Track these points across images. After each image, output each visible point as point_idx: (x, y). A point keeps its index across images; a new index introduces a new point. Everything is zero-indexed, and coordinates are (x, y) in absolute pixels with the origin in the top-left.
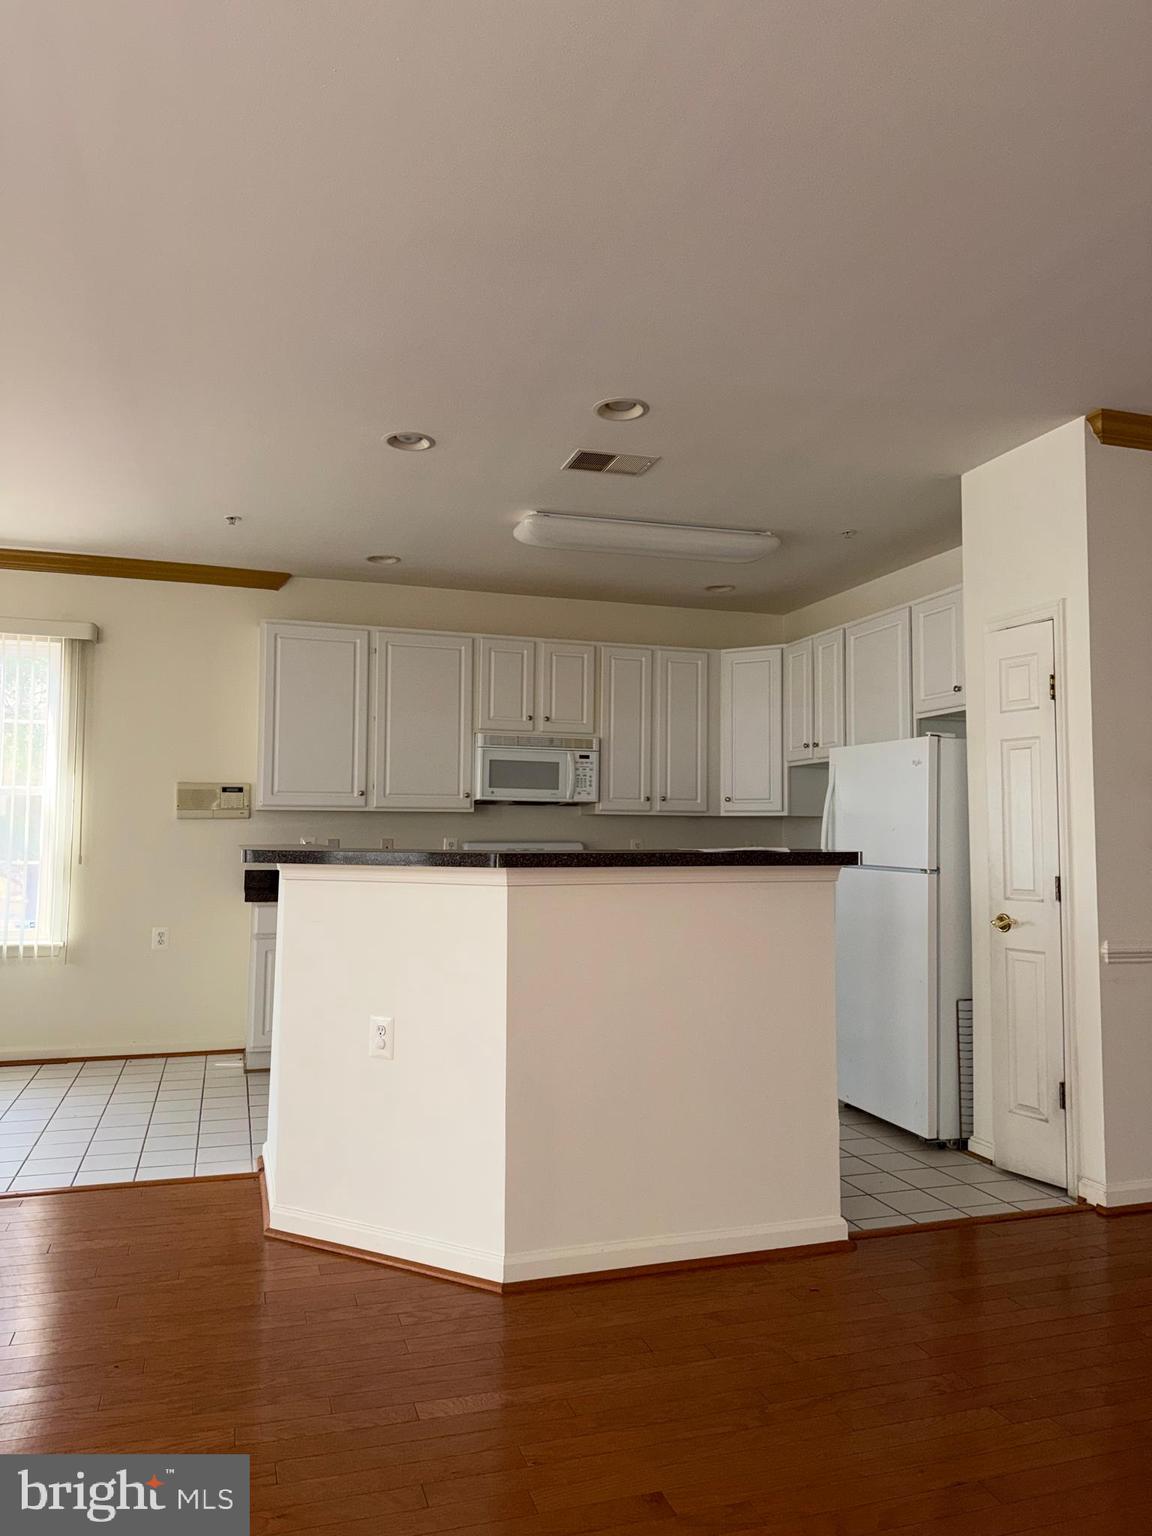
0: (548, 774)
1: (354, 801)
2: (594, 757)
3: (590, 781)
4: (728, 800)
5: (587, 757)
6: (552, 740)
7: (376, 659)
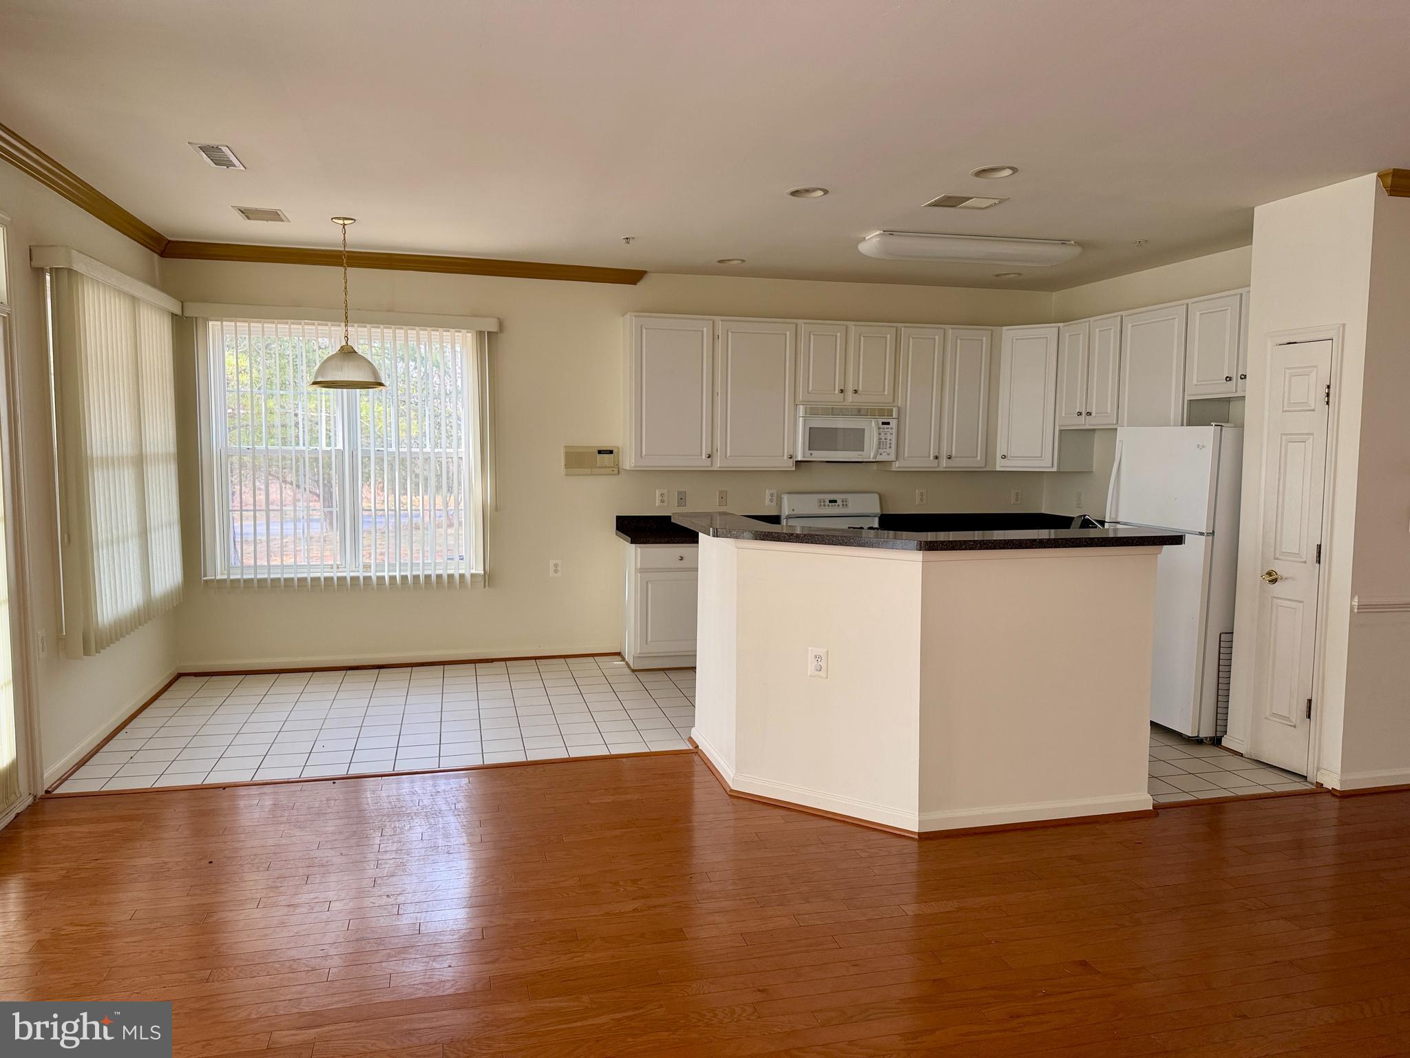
0: (856, 438)
1: (703, 463)
2: (893, 423)
3: (890, 444)
4: (1004, 457)
5: (888, 423)
6: (859, 410)
7: (719, 344)
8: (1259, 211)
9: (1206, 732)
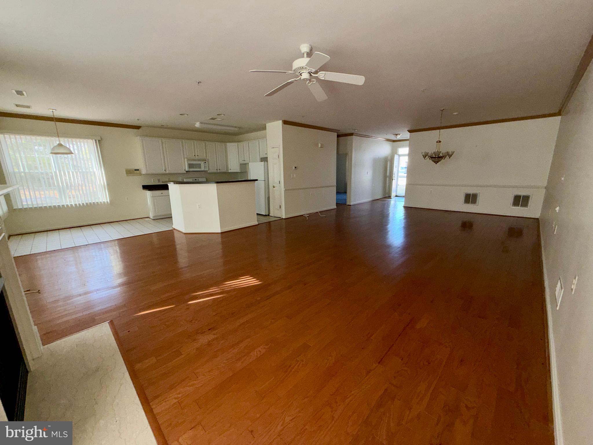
0: (199, 166)
1: (164, 172)
2: (207, 163)
3: (207, 167)
4: (230, 169)
6: (199, 160)
7: (164, 144)
8: (267, 125)
9: (267, 214)
